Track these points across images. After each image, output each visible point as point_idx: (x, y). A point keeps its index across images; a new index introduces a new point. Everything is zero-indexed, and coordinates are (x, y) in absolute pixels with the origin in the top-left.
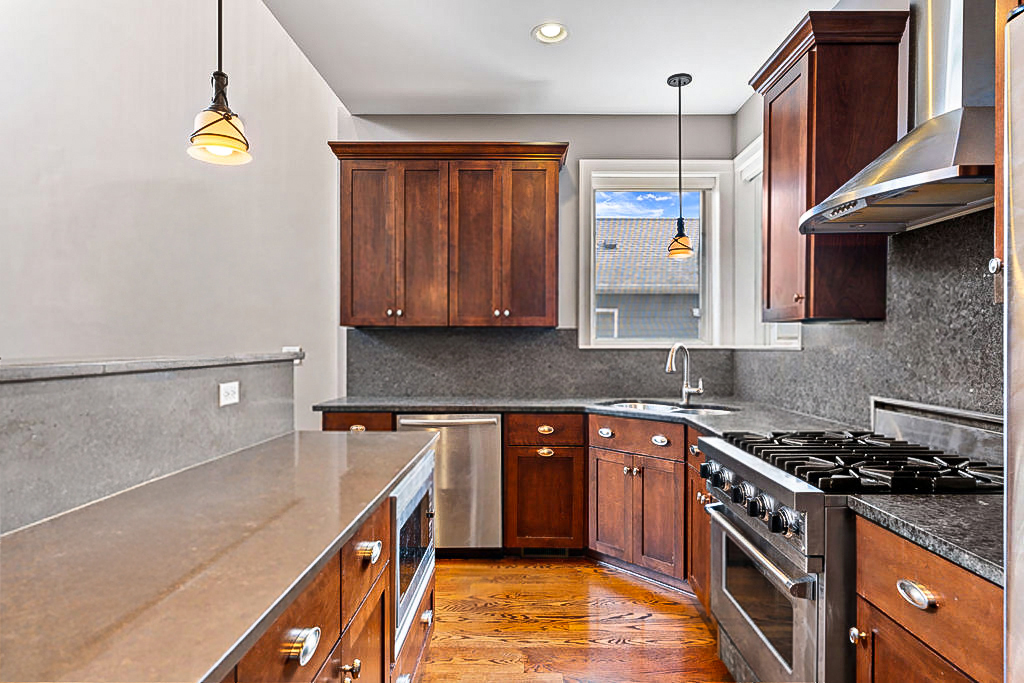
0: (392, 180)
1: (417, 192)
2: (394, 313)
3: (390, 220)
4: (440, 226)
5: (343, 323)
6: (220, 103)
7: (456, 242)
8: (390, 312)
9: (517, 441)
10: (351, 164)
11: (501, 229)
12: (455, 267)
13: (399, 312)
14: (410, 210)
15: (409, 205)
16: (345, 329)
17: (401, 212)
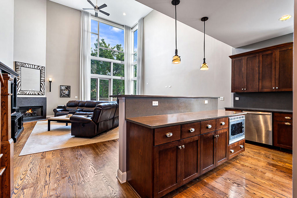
0: (244, 61)
1: (250, 62)
2: (244, 89)
3: (243, 69)
4: (256, 69)
5: (232, 92)
6: (204, 62)
7: (261, 72)
8: (243, 89)
9: (278, 120)
10: (234, 59)
11: (275, 67)
12: (261, 78)
13: (245, 89)
14: (248, 66)
15: (248, 65)
16: (233, 93)
17: (246, 67)
